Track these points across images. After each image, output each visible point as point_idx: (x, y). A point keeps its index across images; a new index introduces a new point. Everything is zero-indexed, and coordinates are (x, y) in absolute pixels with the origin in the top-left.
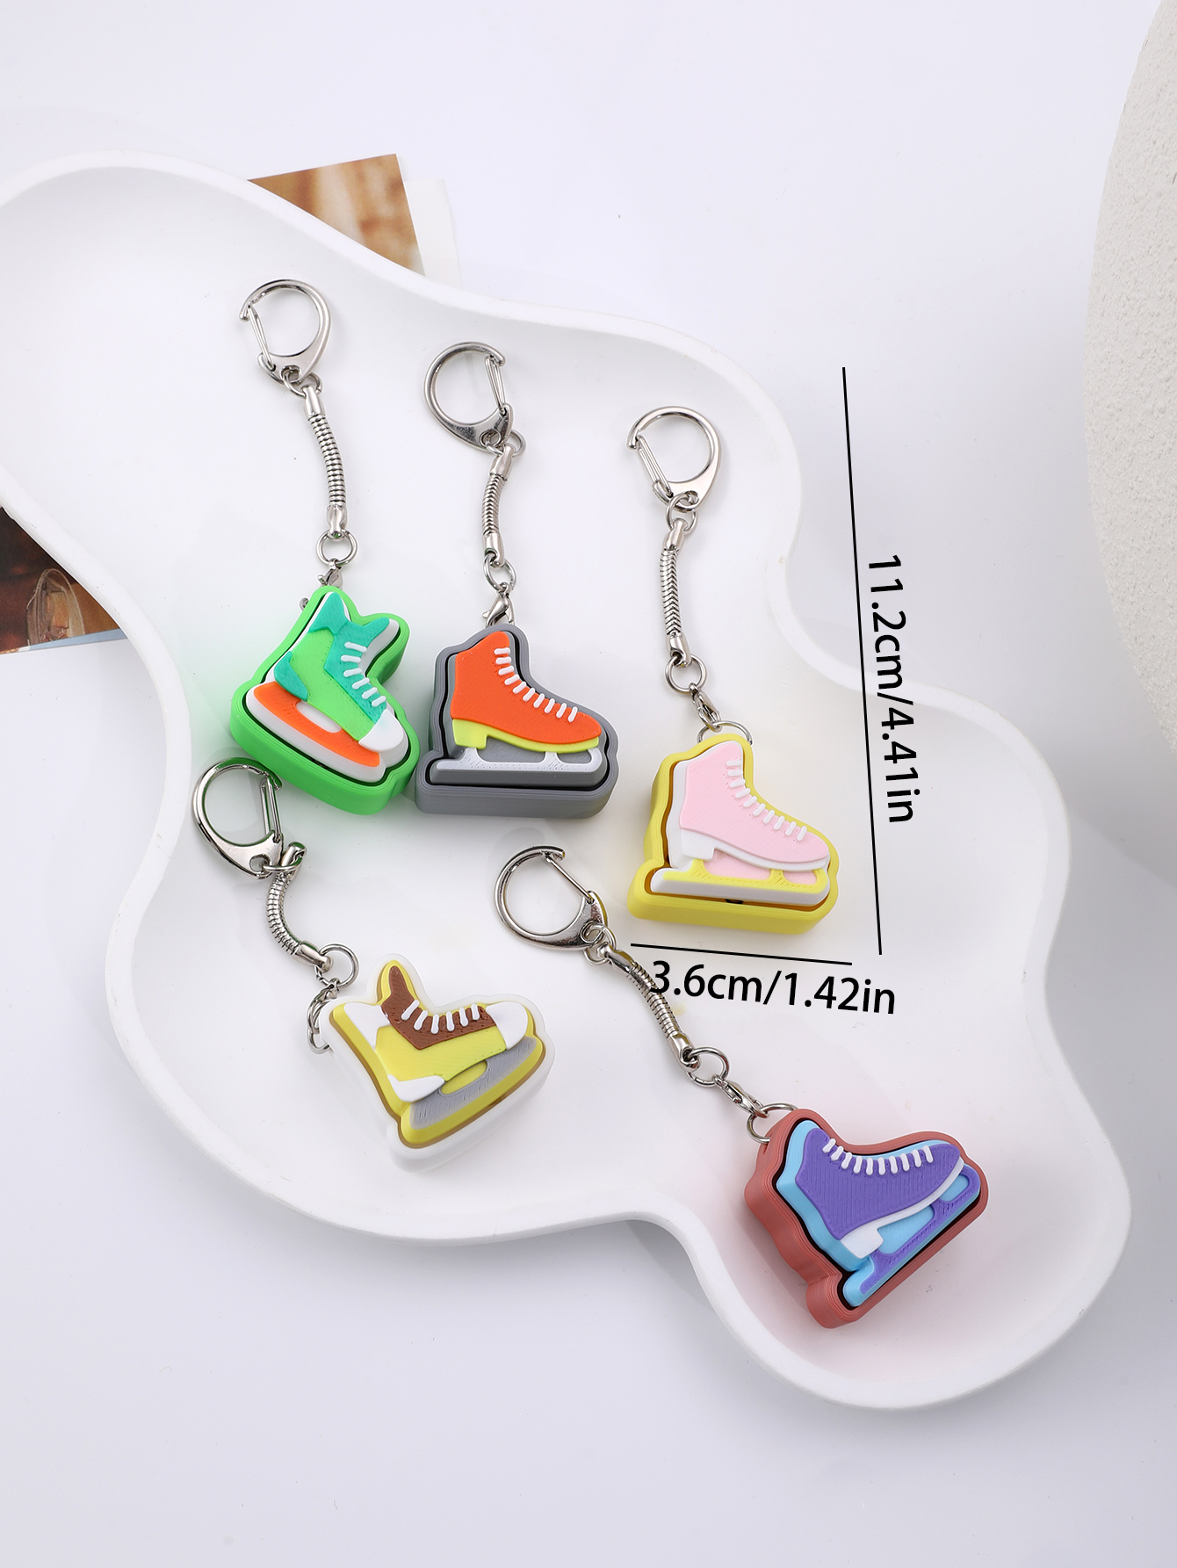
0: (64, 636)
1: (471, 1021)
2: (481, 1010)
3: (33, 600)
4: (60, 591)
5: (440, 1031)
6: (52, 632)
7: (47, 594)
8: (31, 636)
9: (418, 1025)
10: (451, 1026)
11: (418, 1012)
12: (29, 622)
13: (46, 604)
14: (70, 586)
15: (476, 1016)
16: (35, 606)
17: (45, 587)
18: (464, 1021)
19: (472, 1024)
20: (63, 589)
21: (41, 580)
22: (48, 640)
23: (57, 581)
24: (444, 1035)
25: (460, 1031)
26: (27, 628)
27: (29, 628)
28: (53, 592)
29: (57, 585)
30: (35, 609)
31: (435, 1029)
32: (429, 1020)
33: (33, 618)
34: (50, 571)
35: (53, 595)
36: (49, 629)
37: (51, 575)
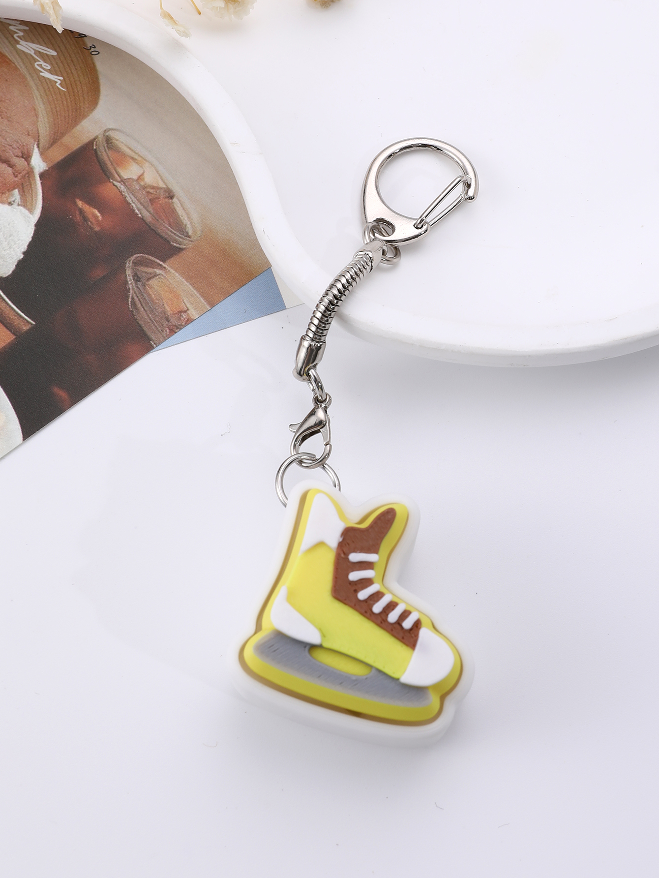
0: (189, 321)
1: (399, 622)
2: (417, 625)
3: (133, 298)
4: (156, 275)
5: (366, 601)
6: (174, 321)
7: (144, 285)
8: (153, 336)
9: (354, 576)
10: (377, 608)
11: (368, 565)
12: (141, 323)
13: (149, 295)
14: (164, 265)
15: (407, 624)
16: (138, 302)
17: (137, 278)
18: (393, 617)
19: (397, 626)
20: (158, 271)
21: (129, 272)
22: (173, 332)
23: (147, 266)
24: (364, 608)
25: (380, 620)
26: (143, 330)
27: (145, 329)
28: (149, 279)
29: (150, 270)
30: (139, 306)
31: (363, 595)
32: (366, 583)
33: (143, 316)
34: (132, 258)
35: (151, 282)
36: (168, 320)
37: (135, 263)
